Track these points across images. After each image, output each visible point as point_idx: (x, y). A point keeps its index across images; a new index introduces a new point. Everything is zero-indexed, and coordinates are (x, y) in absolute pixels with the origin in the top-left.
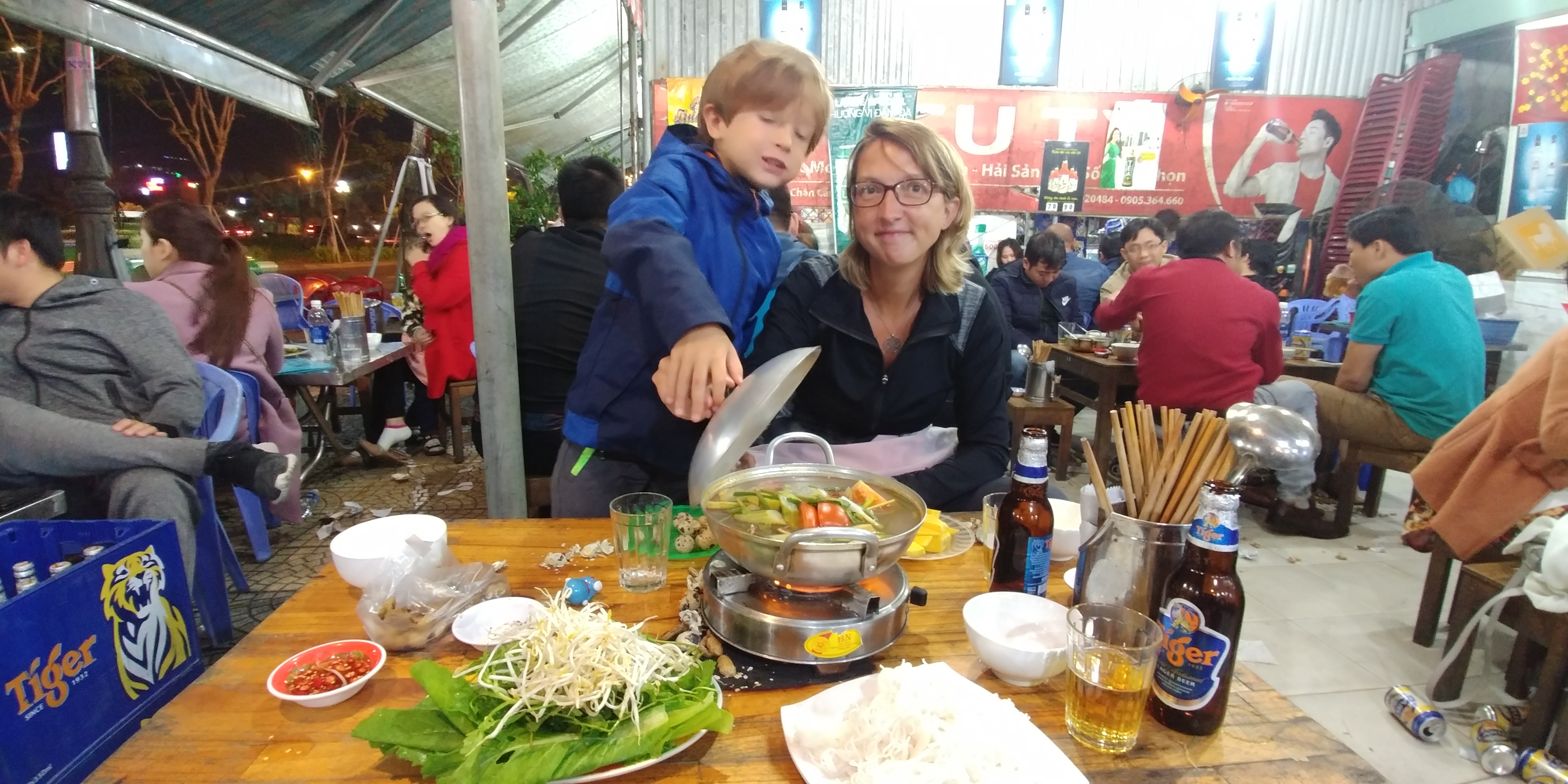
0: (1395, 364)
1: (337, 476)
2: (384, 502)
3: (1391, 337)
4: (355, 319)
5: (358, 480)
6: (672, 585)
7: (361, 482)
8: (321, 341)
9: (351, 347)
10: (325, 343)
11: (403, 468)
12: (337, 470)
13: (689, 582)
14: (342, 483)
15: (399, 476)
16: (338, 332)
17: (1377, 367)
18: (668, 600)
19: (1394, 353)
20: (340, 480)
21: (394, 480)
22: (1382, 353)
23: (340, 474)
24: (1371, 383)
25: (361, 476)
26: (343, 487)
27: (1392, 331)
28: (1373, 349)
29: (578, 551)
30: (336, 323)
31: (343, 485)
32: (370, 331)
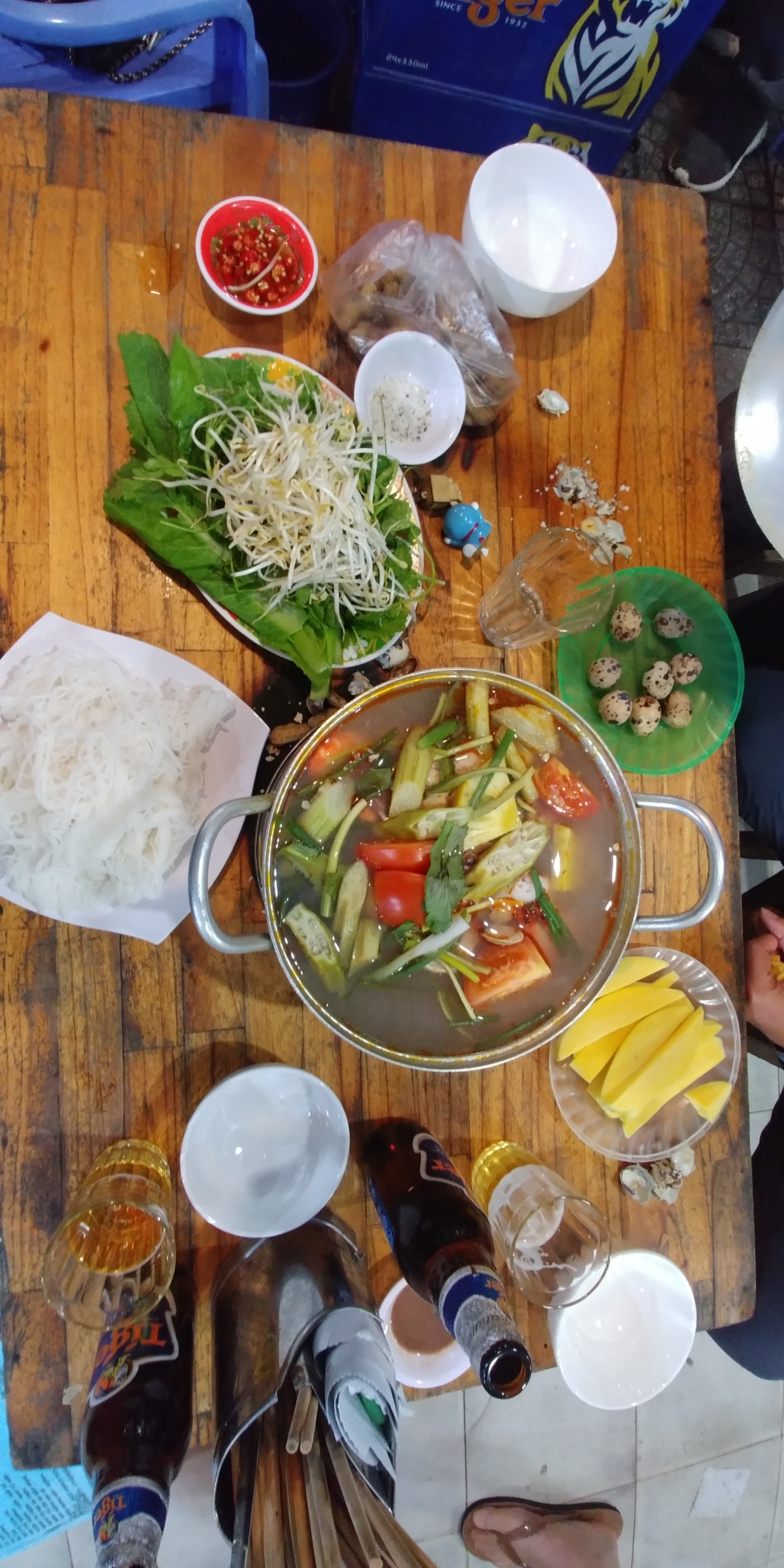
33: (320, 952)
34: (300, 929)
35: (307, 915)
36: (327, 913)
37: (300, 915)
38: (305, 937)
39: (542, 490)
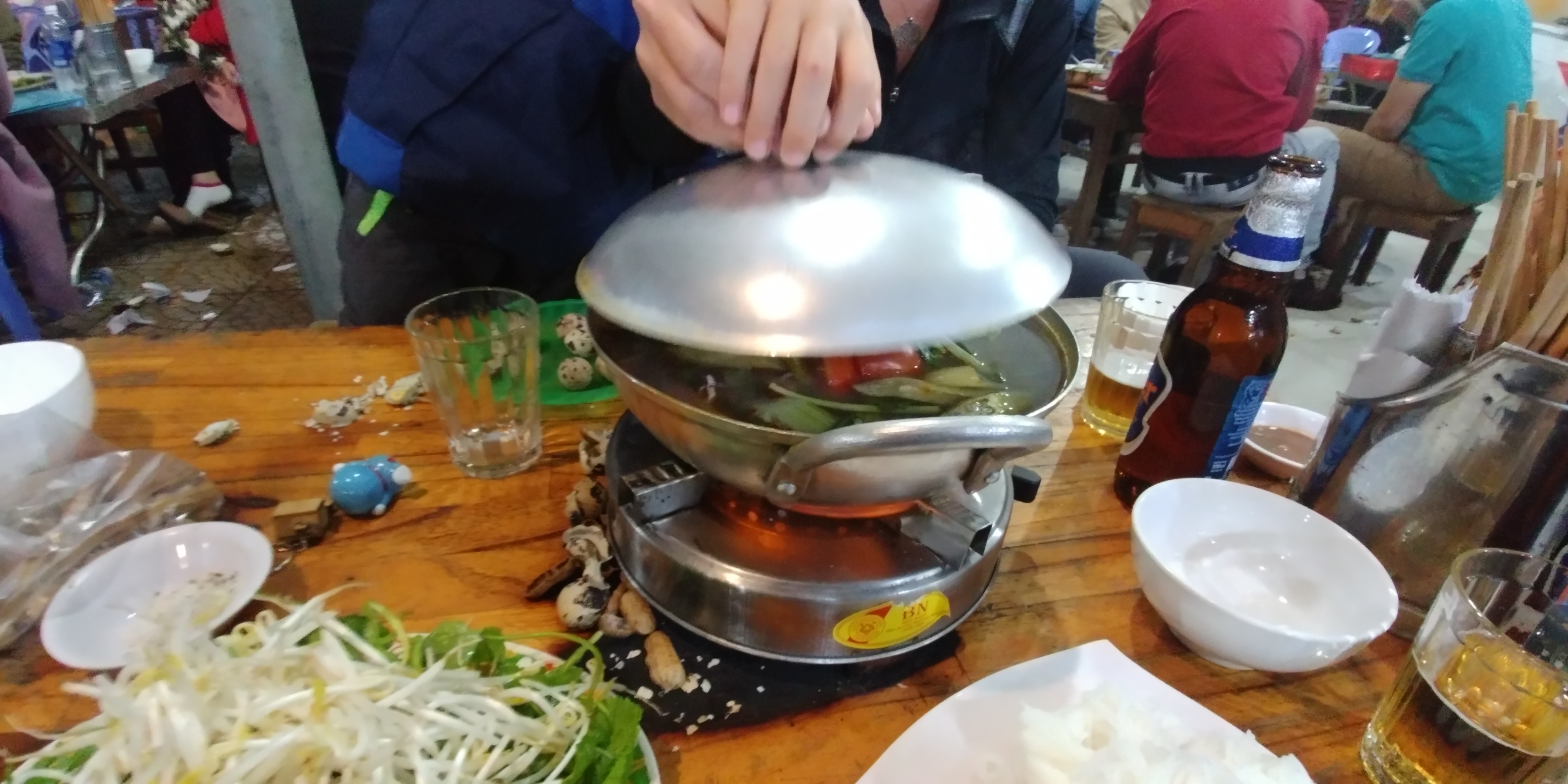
0: (1442, 109)
1: (138, 249)
2: (200, 281)
3: (1444, 77)
4: (104, 27)
5: (167, 254)
6: (554, 456)
7: (166, 257)
8: (64, 62)
9: (108, 70)
10: (68, 65)
11: (226, 236)
12: (138, 241)
13: (584, 456)
14: (144, 259)
15: (219, 247)
16: (83, 48)
17: (1418, 114)
18: (545, 492)
19: (1442, 96)
20: (142, 254)
21: (213, 252)
22: (1428, 95)
23: (139, 246)
24: (1405, 132)
25: (170, 248)
26: (145, 263)
27: (1448, 66)
28: (1419, 89)
29: (381, 391)
30: (79, 35)
31: (143, 261)
32: (131, 47)
39: (336, 437)
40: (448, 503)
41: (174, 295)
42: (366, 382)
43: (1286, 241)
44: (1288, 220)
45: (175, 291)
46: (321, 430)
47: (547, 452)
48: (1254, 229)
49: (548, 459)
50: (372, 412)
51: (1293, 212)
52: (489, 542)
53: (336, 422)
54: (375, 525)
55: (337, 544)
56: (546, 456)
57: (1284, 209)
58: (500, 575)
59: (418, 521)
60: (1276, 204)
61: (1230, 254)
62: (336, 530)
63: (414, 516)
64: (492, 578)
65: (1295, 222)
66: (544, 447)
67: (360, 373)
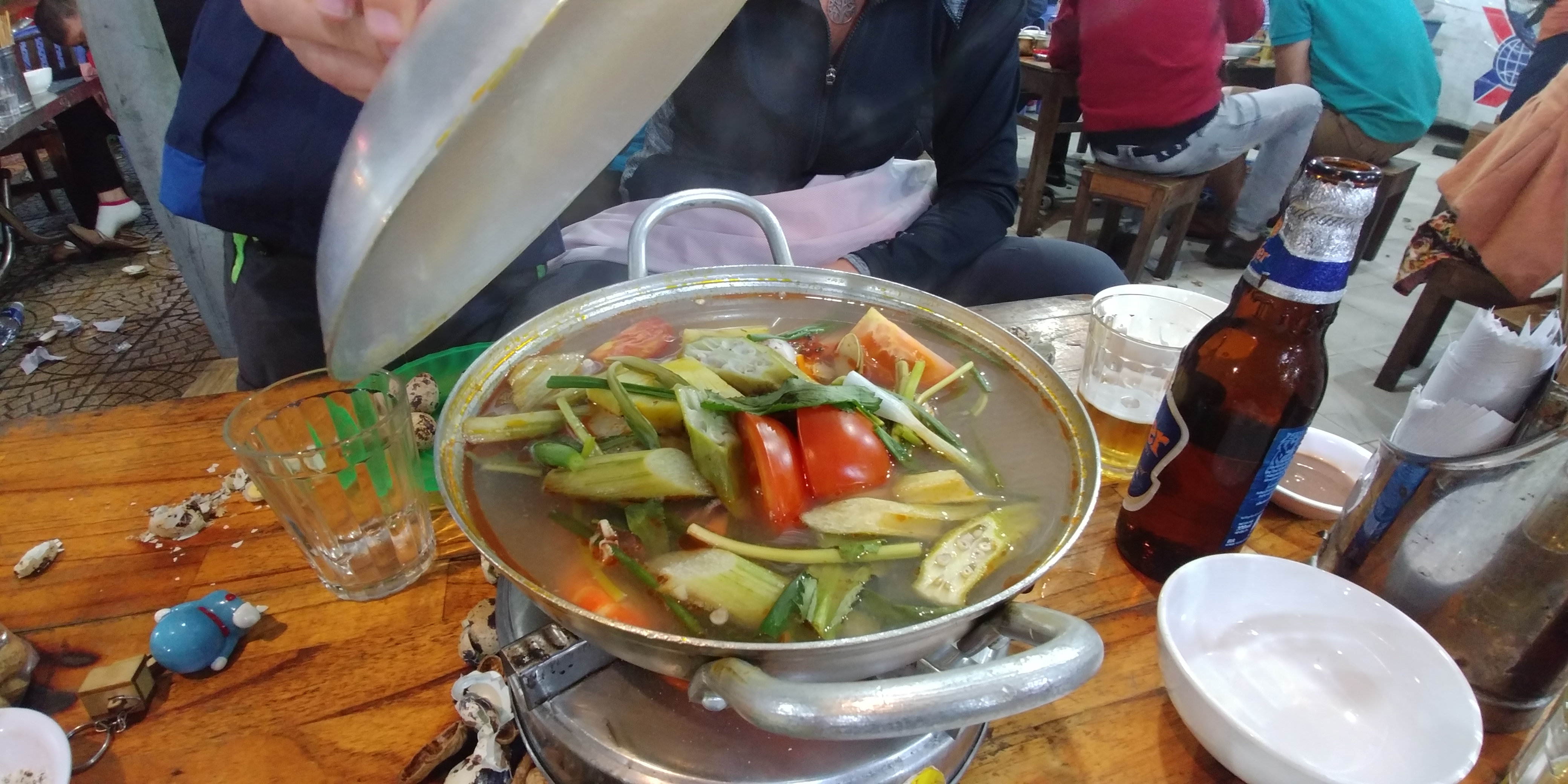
1: (50, 277)
2: (113, 308)
5: (80, 281)
6: (450, 559)
7: (82, 282)
11: (140, 256)
12: (51, 268)
14: (57, 286)
15: (132, 269)
18: (438, 614)
20: (54, 281)
21: (127, 275)
23: (52, 274)
25: (84, 274)
26: (58, 292)
29: (238, 484)
31: (57, 289)
32: (28, 68)
33: (986, 540)
34: (963, 577)
35: (930, 573)
36: (915, 548)
37: (936, 584)
38: (973, 567)
39: (177, 554)
40: (312, 642)
41: (86, 326)
42: (224, 472)
43: (1333, 267)
44: (1337, 241)
45: (87, 322)
46: (159, 546)
47: (443, 554)
48: (1293, 252)
49: (444, 564)
50: (227, 514)
51: (1341, 231)
52: (362, 698)
53: (179, 535)
54: (213, 685)
55: (161, 719)
56: (440, 559)
57: (1331, 228)
58: (372, 749)
59: (270, 674)
60: (1321, 222)
61: (1261, 283)
62: (165, 699)
63: (265, 666)
64: (362, 754)
65: (1345, 243)
66: (440, 545)
67: (217, 459)
